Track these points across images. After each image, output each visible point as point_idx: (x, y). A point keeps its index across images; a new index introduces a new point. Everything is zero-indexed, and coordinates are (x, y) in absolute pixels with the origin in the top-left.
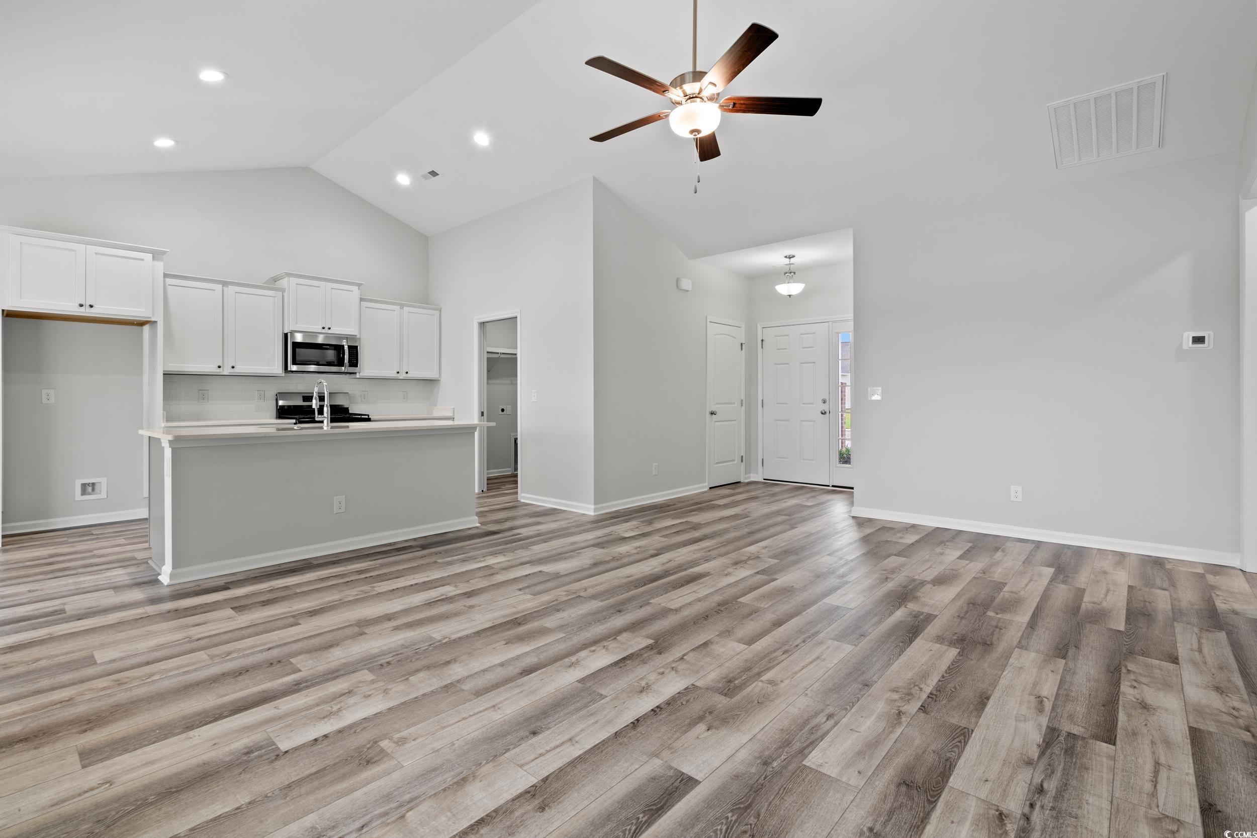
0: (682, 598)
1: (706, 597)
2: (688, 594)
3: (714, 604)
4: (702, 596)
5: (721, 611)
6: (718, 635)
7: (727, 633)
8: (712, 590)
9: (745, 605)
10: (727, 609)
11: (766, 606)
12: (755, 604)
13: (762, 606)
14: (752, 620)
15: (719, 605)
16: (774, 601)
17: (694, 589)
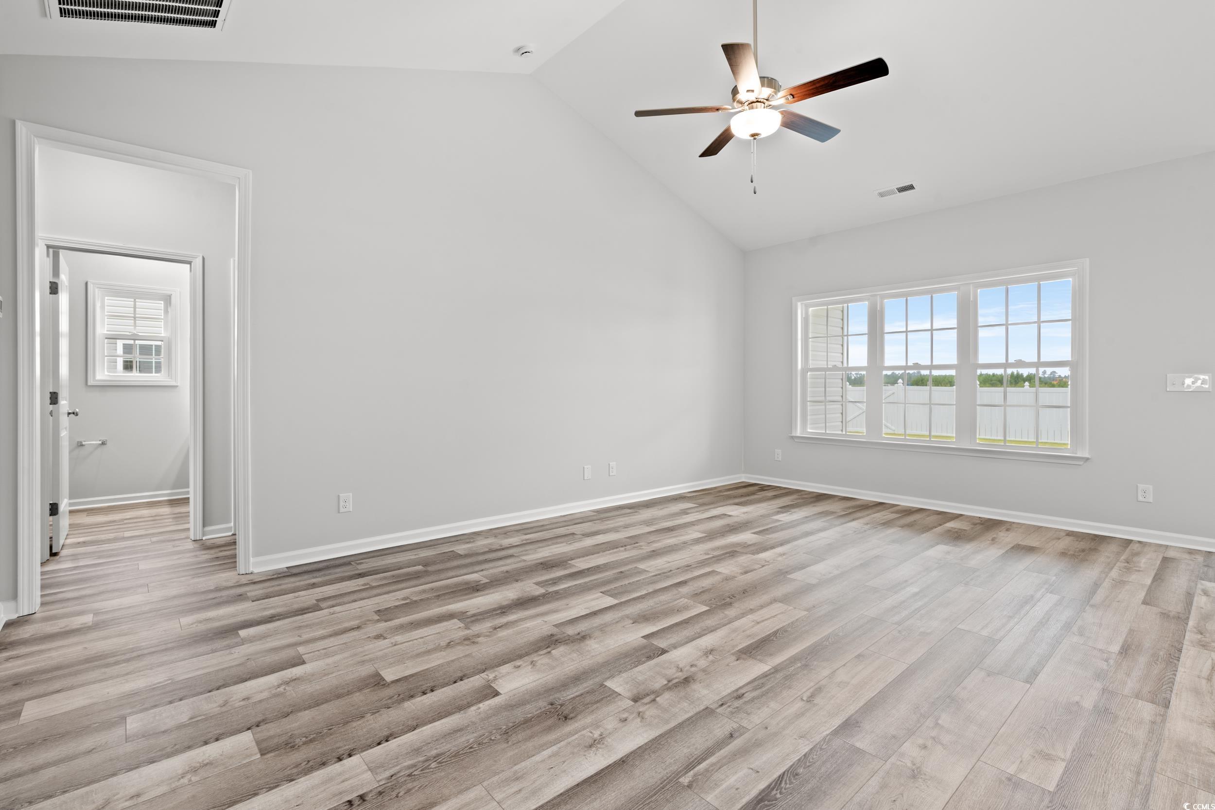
0: (773, 615)
1: (743, 615)
2: (766, 620)
3: (736, 605)
4: (748, 617)
5: (729, 597)
6: (736, 577)
7: (727, 579)
8: (737, 624)
9: (703, 603)
10: (723, 599)
11: (682, 600)
12: (692, 603)
13: (686, 600)
14: (703, 587)
15: (730, 604)
16: (671, 605)
17: (758, 626)
